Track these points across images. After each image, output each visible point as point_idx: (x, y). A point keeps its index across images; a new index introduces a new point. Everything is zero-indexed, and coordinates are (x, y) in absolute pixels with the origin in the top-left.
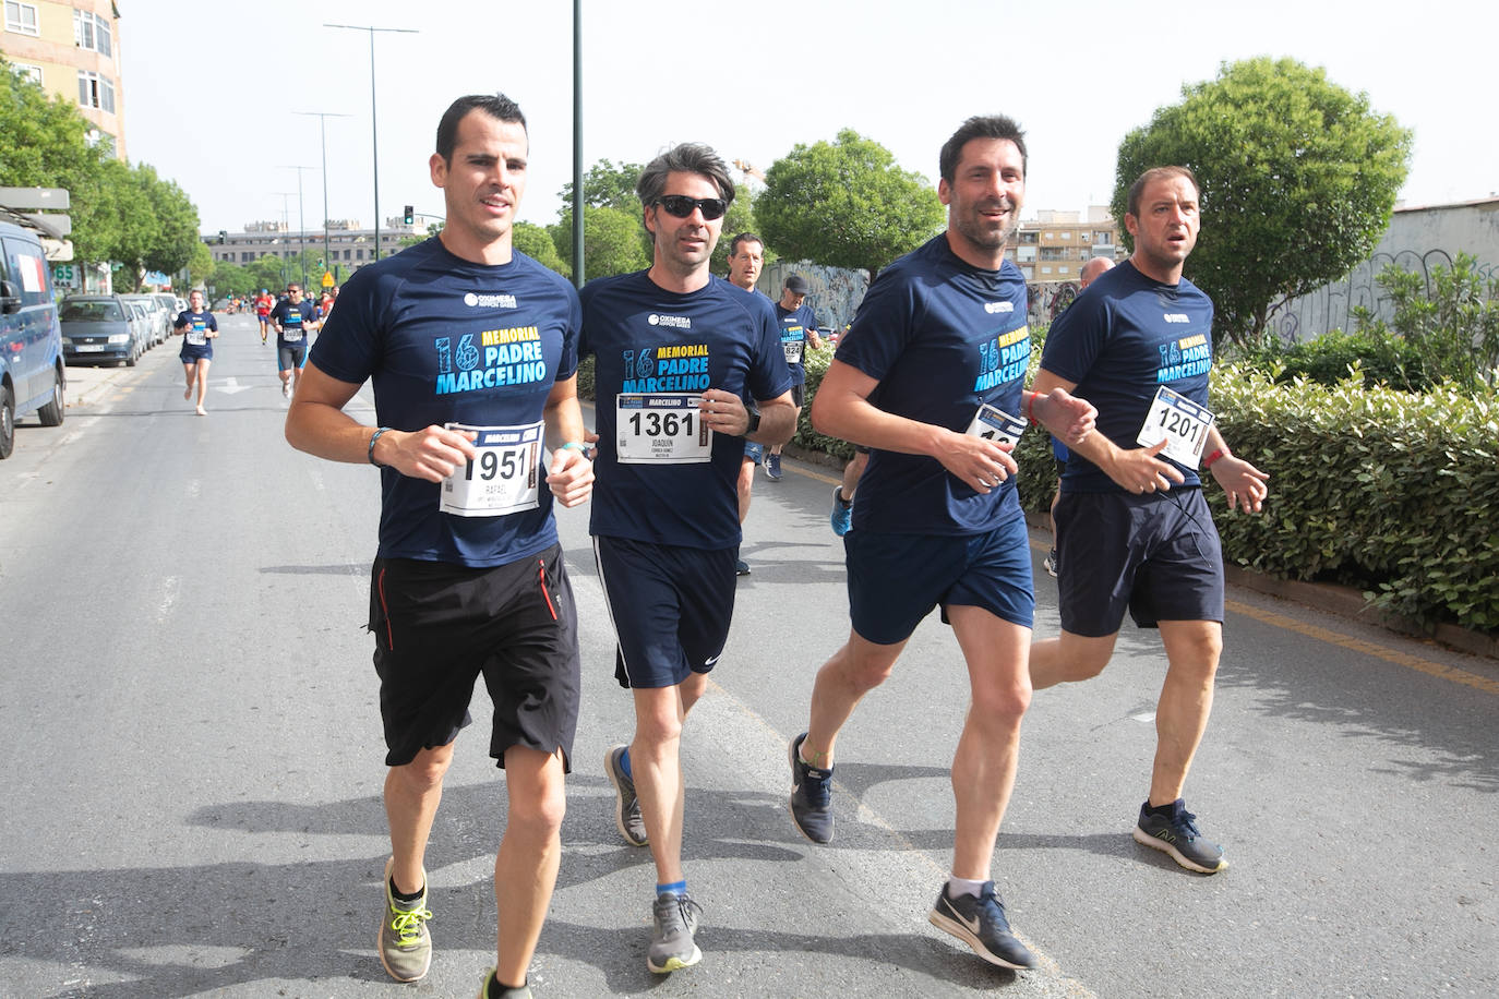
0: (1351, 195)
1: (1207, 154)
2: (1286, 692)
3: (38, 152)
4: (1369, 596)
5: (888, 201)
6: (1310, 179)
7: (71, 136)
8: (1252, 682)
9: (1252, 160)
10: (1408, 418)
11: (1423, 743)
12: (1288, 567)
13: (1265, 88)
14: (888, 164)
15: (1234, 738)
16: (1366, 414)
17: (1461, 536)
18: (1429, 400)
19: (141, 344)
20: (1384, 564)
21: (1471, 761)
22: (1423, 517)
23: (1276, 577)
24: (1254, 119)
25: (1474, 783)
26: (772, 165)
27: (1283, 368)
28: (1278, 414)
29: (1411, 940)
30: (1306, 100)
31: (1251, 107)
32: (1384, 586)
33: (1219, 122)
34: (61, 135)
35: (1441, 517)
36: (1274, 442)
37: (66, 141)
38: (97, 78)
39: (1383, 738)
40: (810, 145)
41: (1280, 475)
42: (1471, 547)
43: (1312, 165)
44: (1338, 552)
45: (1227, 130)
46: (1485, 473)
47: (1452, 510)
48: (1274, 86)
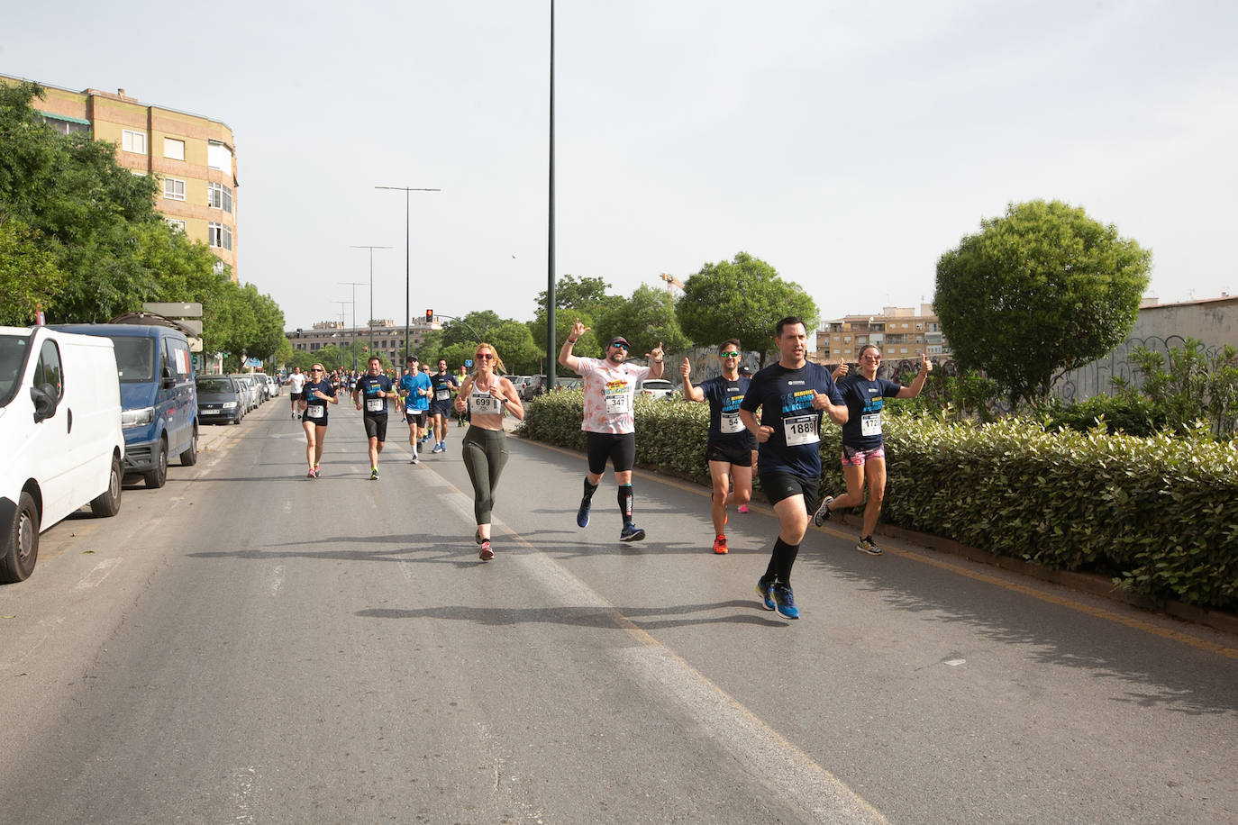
0: (1107, 297)
1: (1000, 269)
2: (1054, 647)
3: (183, 279)
4: (1116, 581)
5: (773, 303)
6: (1077, 287)
7: (206, 267)
8: (1031, 640)
9: (1033, 274)
10: (1137, 455)
11: (1150, 682)
12: (1059, 561)
13: (1041, 223)
14: (772, 277)
15: (1016, 676)
16: (1109, 452)
17: (1177, 538)
18: (1150, 442)
19: (244, 408)
20: (1126, 558)
21: (1184, 694)
22: (1151, 525)
23: (1050, 568)
24: (1033, 245)
25: (1185, 708)
26: (688, 278)
27: (1051, 420)
28: (1048, 452)
29: (1132, 808)
30: (1070, 231)
31: (1031, 236)
32: (1126, 573)
33: (1008, 246)
34: (199, 267)
35: (1163, 525)
36: (1045, 472)
37: (202, 271)
38: (221, 227)
39: (1122, 678)
40: (716, 264)
41: (1050, 495)
42: (1185, 546)
43: (1076, 276)
44: (1093, 549)
45: (1014, 252)
46: (1192, 493)
47: (1171, 520)
48: (1047, 221)
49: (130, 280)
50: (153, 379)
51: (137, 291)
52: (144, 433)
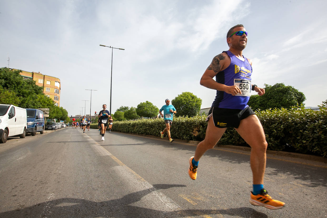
0: (195, 106)
3: (46, 104)
5: (152, 109)
6: (190, 105)
7: (51, 102)
9: (184, 103)
14: (152, 105)
24: (185, 98)
30: (190, 96)
34: (49, 102)
38: (57, 97)
40: (142, 103)
43: (191, 103)
45: (182, 99)
48: (187, 95)
49: (36, 104)
50: (35, 117)
51: (37, 106)
52: (32, 126)
